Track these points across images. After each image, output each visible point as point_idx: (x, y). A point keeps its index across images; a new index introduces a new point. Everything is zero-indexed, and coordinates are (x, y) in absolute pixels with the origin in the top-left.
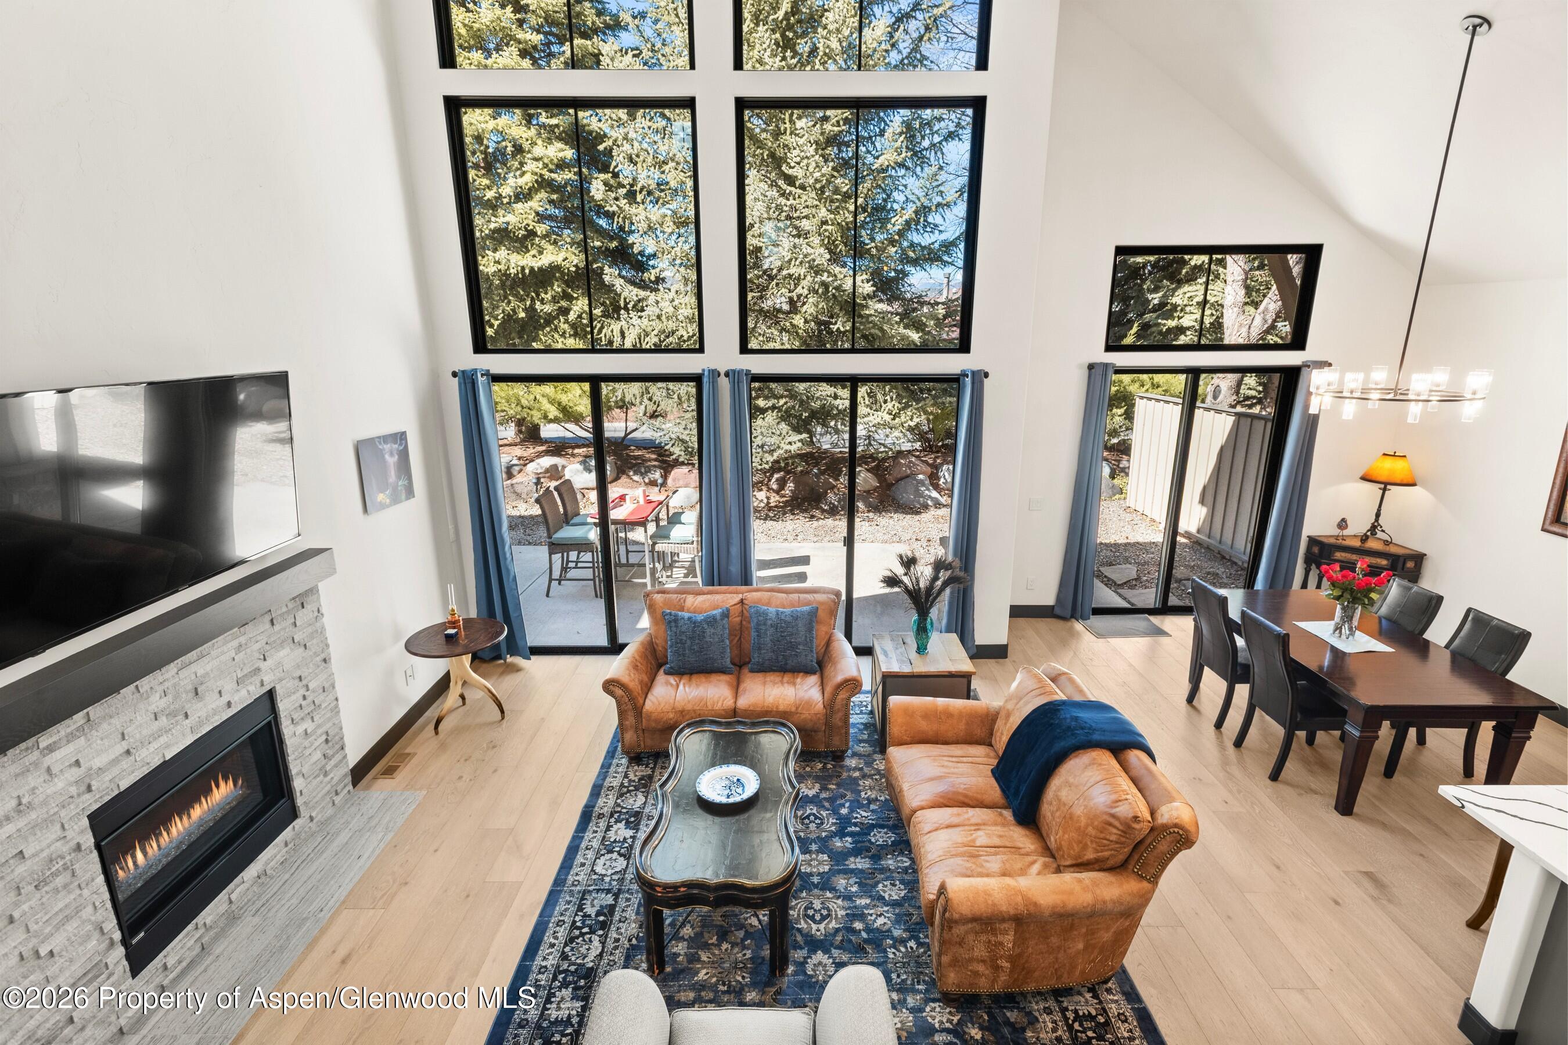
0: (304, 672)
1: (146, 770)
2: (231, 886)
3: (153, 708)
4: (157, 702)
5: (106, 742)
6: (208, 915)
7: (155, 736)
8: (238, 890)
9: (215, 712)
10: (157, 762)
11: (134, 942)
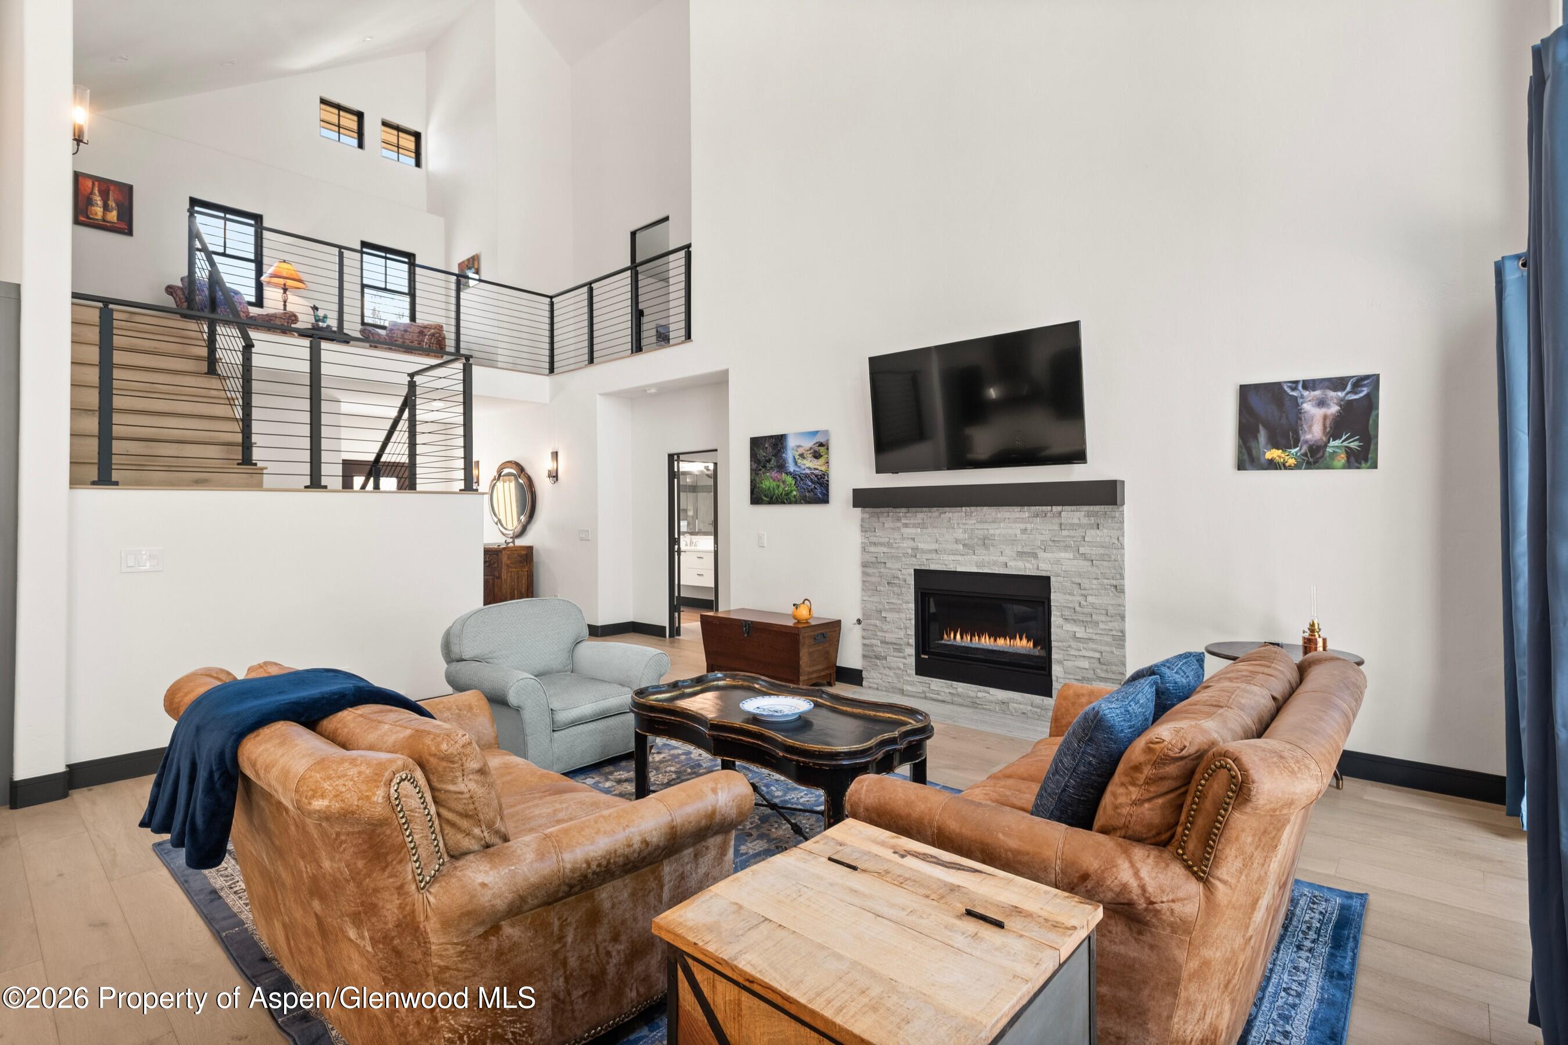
0: (1086, 584)
1: (944, 568)
2: (982, 688)
3: (955, 535)
4: (959, 534)
5: (929, 539)
6: (961, 687)
7: (954, 553)
8: (984, 694)
9: (995, 563)
10: (951, 568)
11: (923, 656)
